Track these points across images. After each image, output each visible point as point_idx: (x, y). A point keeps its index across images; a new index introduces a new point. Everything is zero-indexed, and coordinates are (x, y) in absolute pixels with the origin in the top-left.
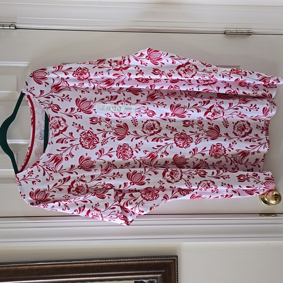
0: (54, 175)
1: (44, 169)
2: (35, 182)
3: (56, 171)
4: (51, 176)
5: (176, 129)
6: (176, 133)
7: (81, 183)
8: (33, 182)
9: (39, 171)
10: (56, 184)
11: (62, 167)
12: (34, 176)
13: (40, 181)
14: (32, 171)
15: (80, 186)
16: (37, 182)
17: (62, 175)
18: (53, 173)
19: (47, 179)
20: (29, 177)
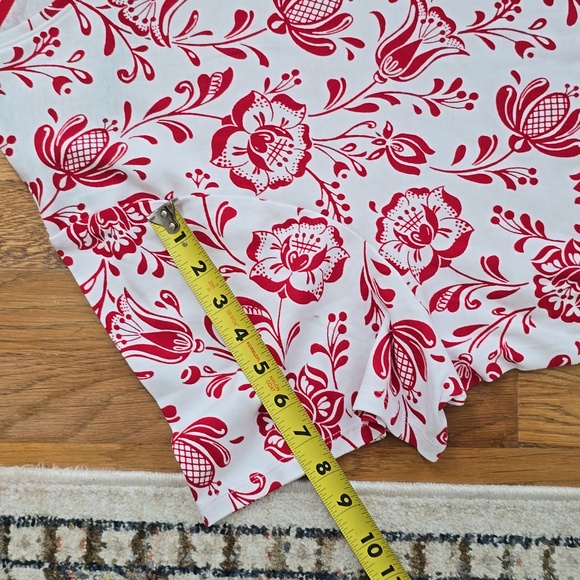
0: (154, 54)
1: (107, 22)
2: (67, 80)
3: (166, 39)
4: (143, 62)
7: (278, 114)
8: (59, 82)
9: (87, 31)
10: (166, 102)
11: (192, 21)
12: (62, 55)
13: (88, 80)
14: (54, 32)
15: (272, 128)
16: (75, 85)
17: (196, 61)
18: (151, 44)
19: (122, 73)
20: (42, 58)
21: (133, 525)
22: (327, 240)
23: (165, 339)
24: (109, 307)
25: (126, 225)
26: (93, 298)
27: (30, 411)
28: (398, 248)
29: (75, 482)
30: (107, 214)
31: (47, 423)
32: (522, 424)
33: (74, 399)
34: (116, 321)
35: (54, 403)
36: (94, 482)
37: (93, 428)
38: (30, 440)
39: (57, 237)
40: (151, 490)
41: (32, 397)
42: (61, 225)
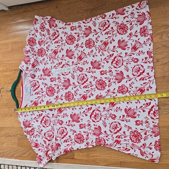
5: (96, 77)
6: (97, 80)
21: (34, 167)
22: (52, 133)
23: (36, 145)
24: (31, 141)
25: (32, 132)
26: (29, 141)
27: (24, 154)
28: (59, 135)
29: (28, 162)
30: (30, 131)
31: (25, 155)
32: (75, 156)
33: (28, 152)
34: (31, 143)
35: (26, 153)
36: (30, 162)
37: (30, 156)
38: (24, 157)
39: (25, 134)
40: (35, 163)
41: (24, 152)
42: (26, 132)
